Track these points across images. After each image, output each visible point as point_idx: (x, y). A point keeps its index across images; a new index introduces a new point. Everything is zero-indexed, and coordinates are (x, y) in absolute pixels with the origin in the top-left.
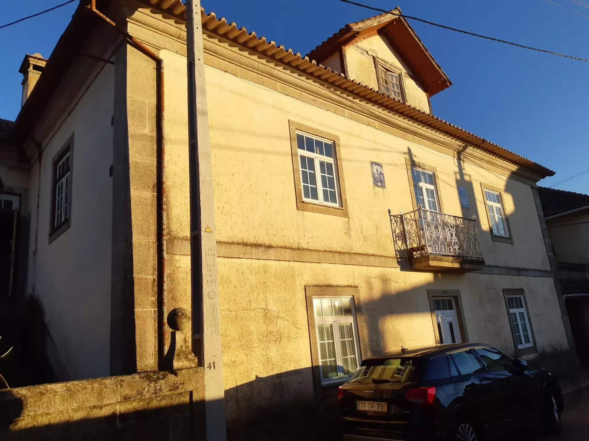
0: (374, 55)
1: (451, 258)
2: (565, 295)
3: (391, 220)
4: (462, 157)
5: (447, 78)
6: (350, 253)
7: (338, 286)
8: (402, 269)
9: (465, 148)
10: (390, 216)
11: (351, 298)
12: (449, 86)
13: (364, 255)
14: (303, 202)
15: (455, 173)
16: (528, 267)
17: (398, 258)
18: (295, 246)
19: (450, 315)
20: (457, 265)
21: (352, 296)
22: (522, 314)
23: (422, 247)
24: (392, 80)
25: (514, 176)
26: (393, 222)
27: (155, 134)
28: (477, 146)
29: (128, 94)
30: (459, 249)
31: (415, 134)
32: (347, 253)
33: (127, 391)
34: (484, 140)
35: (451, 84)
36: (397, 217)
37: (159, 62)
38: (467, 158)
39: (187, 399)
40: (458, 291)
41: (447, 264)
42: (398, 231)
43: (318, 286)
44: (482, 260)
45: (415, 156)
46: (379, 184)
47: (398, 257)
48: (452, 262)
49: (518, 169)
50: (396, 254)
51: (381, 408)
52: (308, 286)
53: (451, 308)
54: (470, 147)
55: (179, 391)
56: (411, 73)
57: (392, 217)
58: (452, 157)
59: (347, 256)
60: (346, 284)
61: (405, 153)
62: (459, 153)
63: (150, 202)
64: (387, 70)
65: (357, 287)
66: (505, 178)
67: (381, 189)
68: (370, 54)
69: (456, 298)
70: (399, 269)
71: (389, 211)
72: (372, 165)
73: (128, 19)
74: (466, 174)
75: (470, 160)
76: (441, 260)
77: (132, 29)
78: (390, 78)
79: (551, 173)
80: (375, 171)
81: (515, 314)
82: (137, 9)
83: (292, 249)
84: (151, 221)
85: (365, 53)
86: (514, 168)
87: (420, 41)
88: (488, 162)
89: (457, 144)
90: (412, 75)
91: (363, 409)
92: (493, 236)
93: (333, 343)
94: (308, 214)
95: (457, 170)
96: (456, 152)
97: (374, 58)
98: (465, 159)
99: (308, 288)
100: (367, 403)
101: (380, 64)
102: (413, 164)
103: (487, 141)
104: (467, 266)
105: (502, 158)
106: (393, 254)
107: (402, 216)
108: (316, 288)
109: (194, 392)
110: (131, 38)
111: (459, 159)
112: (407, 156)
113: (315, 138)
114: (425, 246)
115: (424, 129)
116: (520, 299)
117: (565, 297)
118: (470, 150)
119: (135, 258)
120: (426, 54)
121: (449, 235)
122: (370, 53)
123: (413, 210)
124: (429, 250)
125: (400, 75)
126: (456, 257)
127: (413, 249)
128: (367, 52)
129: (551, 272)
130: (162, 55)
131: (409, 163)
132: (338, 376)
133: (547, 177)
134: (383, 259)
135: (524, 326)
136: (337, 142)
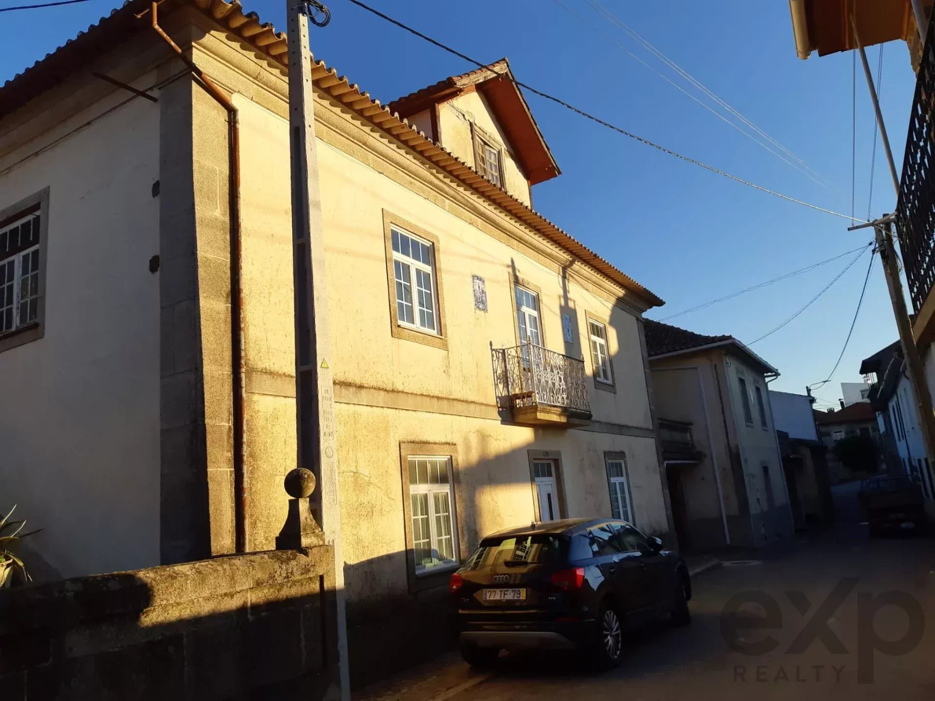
0: (471, 121)
1: (559, 409)
2: (666, 462)
3: (493, 356)
4: (567, 275)
5: (556, 166)
6: (449, 399)
7: (435, 443)
8: (503, 422)
9: (572, 263)
10: (492, 350)
11: (449, 459)
12: (557, 176)
13: (463, 401)
14: (399, 326)
15: (560, 297)
16: (630, 424)
17: (498, 408)
18: (390, 387)
19: (549, 482)
20: (563, 420)
21: (449, 457)
22: (622, 484)
23: (529, 394)
24: (490, 158)
25: (620, 302)
26: (494, 359)
27: (227, 219)
28: (586, 262)
29: (195, 158)
30: (567, 398)
31: (520, 240)
32: (446, 398)
33: (260, 575)
34: (595, 255)
35: (560, 173)
36: (499, 352)
37: (232, 112)
38: (572, 277)
39: (316, 587)
40: (559, 453)
41: (555, 417)
42: (499, 372)
43: (413, 442)
44: (588, 413)
45: (519, 271)
46: (481, 306)
47: (499, 405)
48: (560, 415)
49: (624, 295)
50: (497, 402)
51: (516, 595)
52: (404, 442)
53: (550, 475)
54: (578, 262)
55: (311, 575)
56: (512, 152)
57: (494, 352)
58: (557, 274)
59: (445, 402)
60: (444, 441)
61: (508, 266)
62: (564, 269)
63: (223, 316)
64: (485, 143)
65: (455, 444)
66: (610, 305)
67: (482, 312)
68: (467, 119)
69: (557, 462)
70: (499, 422)
71: (491, 344)
72: (473, 279)
73: (193, 44)
74: (571, 299)
75: (575, 279)
76: (549, 412)
77: (199, 58)
78: (487, 154)
79: (660, 303)
80: (476, 287)
81: (615, 484)
82: (208, 31)
83: (386, 390)
84: (225, 346)
85: (461, 117)
86: (621, 292)
87: (529, 109)
88: (595, 283)
89: (565, 257)
90: (514, 155)
91: (492, 598)
92: (596, 382)
93: (427, 519)
94: (403, 343)
95: (561, 292)
96: (561, 268)
97: (471, 124)
98: (570, 278)
99: (403, 446)
100: (498, 591)
101: (478, 134)
102: (517, 281)
103: (598, 257)
104: (576, 421)
105: (610, 279)
106: (493, 401)
107: (504, 350)
108: (412, 445)
109: (325, 577)
110: (199, 73)
111: (564, 277)
112: (510, 270)
113: (412, 236)
114: (532, 392)
115: (532, 234)
116: (620, 464)
117: (666, 464)
118: (578, 266)
119: (207, 396)
120: (534, 129)
121: (558, 379)
122: (467, 117)
123: (515, 346)
124: (537, 398)
125: (499, 153)
126: (565, 411)
127: (516, 397)
128: (464, 115)
129: (653, 431)
130: (236, 101)
131: (512, 280)
132: (432, 562)
133: (654, 307)
134: (483, 407)
135: (624, 499)
136: (436, 244)
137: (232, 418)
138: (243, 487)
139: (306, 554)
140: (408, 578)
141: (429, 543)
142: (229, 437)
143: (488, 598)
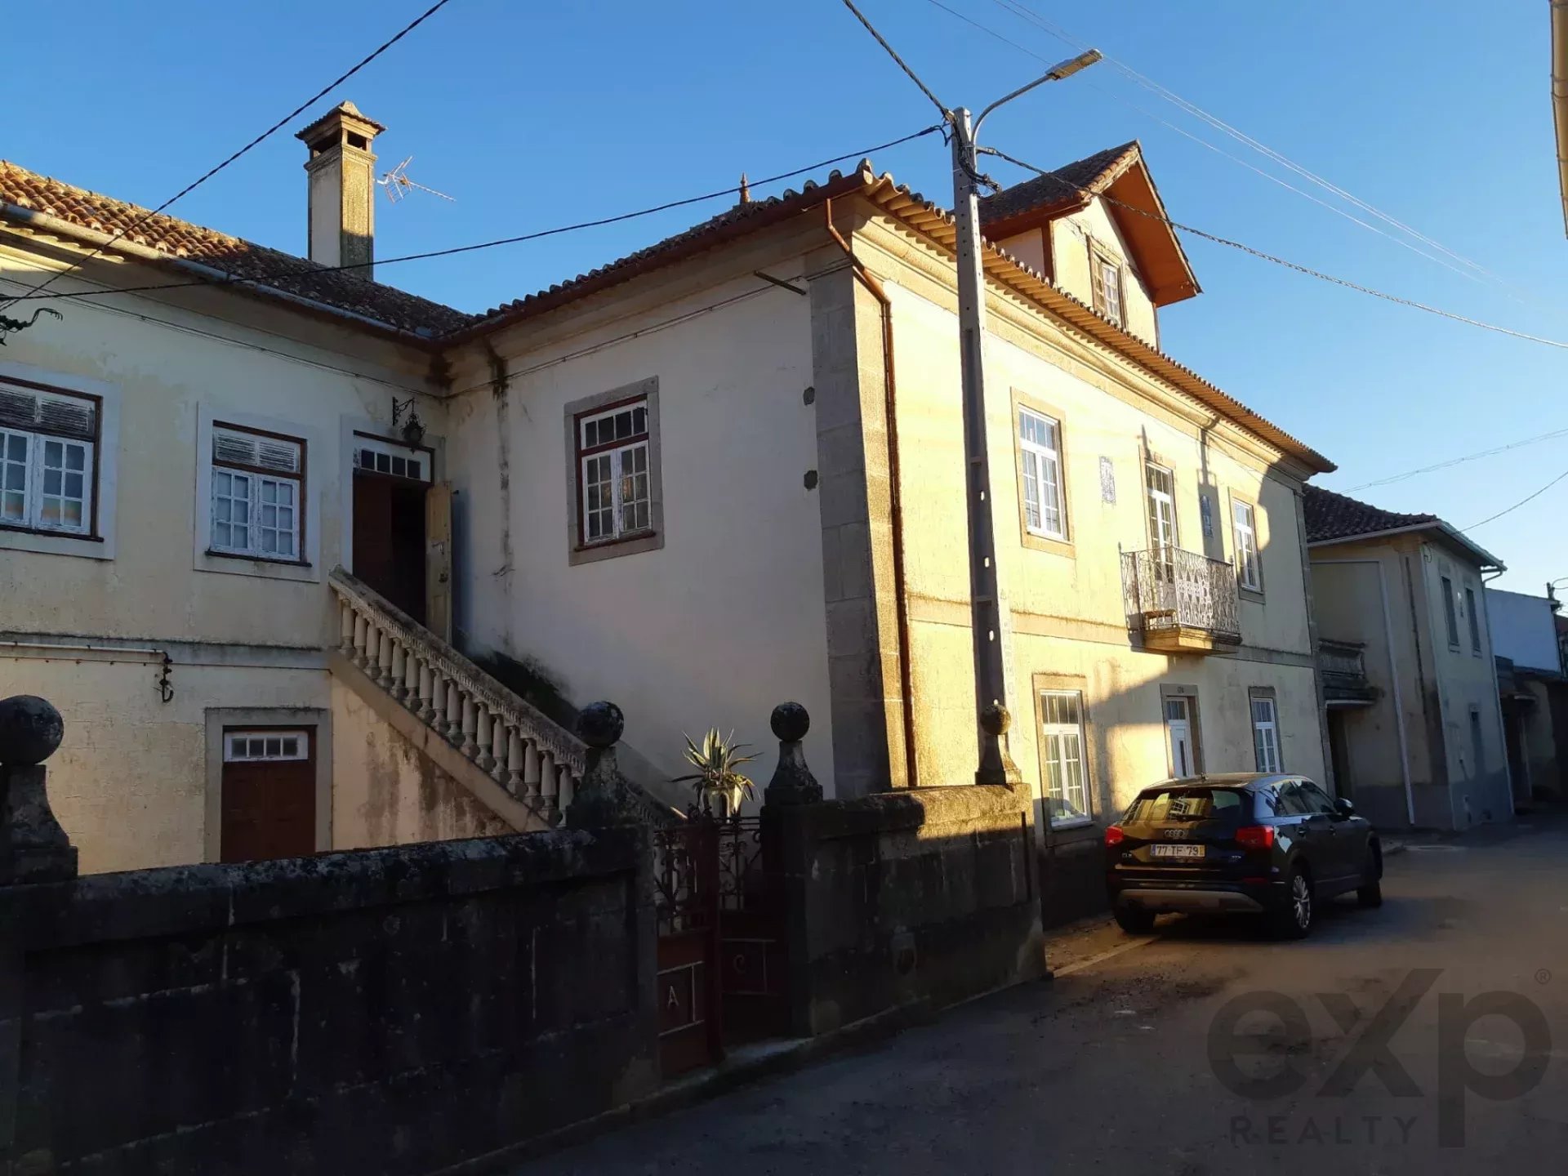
0: (1088, 234)
1: (1204, 633)
2: (1328, 702)
3: (1122, 562)
4: (1207, 438)
5: (1196, 282)
6: (1078, 620)
7: (1066, 675)
8: (1135, 649)
9: (1215, 422)
10: (1121, 554)
11: (1078, 694)
12: (1195, 295)
13: (1091, 623)
14: (1029, 533)
15: (1197, 471)
16: (1282, 648)
17: (1129, 630)
18: (1021, 610)
19: (1184, 724)
20: (1208, 646)
21: (1079, 692)
22: (1269, 732)
23: (1169, 613)
24: (1108, 280)
25: (1274, 471)
26: (1123, 565)
27: (885, 430)
28: (1233, 419)
29: (859, 366)
30: (1213, 617)
31: (1153, 399)
32: (1074, 620)
33: (986, 807)
34: (1249, 410)
35: (1199, 291)
36: (1128, 557)
37: (885, 303)
38: (1215, 442)
39: (1019, 822)
40: (1195, 688)
41: (1199, 643)
42: (1129, 582)
43: (1045, 674)
44: (1236, 635)
45: (1150, 442)
46: (1109, 497)
47: (1129, 627)
48: (1205, 640)
49: (1281, 459)
50: (1127, 622)
51: (1193, 852)
52: (1036, 674)
53: (1183, 717)
54: (1223, 419)
55: (1017, 811)
56: (1135, 267)
57: (1123, 557)
58: (1194, 441)
59: (1074, 624)
60: (1074, 672)
61: (1138, 437)
62: (1204, 431)
63: (886, 539)
64: (1102, 260)
65: (1084, 677)
66: (1260, 477)
67: (1110, 505)
68: (1083, 232)
69: (1192, 700)
70: (1129, 648)
71: (1120, 547)
72: (1100, 462)
73: (854, 233)
74: (1210, 473)
75: (1217, 444)
76: (1192, 637)
77: (860, 248)
78: (1105, 273)
79: (1328, 467)
80: (1104, 472)
81: (1260, 731)
82: (870, 218)
83: (1018, 613)
84: (890, 570)
85: (1077, 230)
86: (1275, 456)
87: (1163, 207)
88: (1242, 447)
89: (1205, 414)
90: (1138, 271)
91: (1162, 854)
92: (1241, 590)
93: (1059, 764)
94: (1032, 554)
95: (1200, 466)
96: (1200, 430)
97: (1088, 239)
98: (1211, 443)
99: (1035, 676)
100: (1170, 847)
101: (1095, 249)
102: (1148, 458)
103: (1252, 412)
104: (1221, 647)
105: (1262, 440)
106: (1122, 621)
107: (1134, 553)
108: (1044, 677)
109: (1026, 814)
110: (861, 268)
111: (1203, 443)
112: (1141, 442)
113: (1035, 416)
114: (1172, 611)
115: (1168, 390)
116: (1268, 704)
117: (1328, 705)
118: (1224, 427)
119: (880, 625)
120: (1169, 235)
121: (1203, 592)
122: (1083, 230)
123: (1145, 549)
124: (1179, 619)
125: (1119, 270)
126: (1210, 631)
127: (1151, 615)
128: (1079, 227)
129: (1311, 656)
130: (888, 290)
131: (1143, 456)
132: (1064, 815)
133: (1320, 474)
134: (1112, 629)
135: (1271, 751)
136: (1062, 422)
137: (898, 646)
138: (912, 720)
139: (1012, 790)
140: (1045, 830)
141: (1061, 793)
142: (897, 667)
143: (1157, 854)
